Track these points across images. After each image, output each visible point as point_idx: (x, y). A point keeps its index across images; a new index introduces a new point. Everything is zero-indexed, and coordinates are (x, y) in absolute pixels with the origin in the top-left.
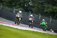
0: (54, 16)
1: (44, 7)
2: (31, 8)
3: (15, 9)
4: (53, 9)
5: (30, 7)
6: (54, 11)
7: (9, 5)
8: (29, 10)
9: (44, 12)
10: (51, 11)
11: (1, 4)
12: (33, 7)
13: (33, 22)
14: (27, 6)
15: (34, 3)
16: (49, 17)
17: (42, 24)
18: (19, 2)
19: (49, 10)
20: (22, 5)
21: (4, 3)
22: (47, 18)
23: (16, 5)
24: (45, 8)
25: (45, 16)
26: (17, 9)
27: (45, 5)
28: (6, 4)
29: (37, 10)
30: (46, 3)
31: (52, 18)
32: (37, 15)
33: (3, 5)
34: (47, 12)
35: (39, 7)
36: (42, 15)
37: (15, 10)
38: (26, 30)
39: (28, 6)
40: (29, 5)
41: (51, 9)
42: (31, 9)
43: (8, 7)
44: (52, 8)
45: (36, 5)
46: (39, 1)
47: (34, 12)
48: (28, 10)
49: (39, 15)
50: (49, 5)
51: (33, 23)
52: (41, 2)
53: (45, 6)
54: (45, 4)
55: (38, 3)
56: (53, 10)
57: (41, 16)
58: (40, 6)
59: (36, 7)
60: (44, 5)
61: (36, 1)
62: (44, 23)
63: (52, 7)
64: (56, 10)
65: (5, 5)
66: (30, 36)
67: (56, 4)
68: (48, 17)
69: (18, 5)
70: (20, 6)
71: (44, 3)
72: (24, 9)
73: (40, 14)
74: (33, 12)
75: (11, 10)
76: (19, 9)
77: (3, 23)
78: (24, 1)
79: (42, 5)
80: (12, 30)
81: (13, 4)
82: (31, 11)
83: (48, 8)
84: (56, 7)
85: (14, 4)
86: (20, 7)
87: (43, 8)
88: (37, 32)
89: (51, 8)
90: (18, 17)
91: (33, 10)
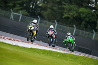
0: (81, 23)
1: (63, 9)
2: (41, 10)
3: (14, 12)
4: (78, 13)
5: (39, 9)
6: (80, 16)
8: (37, 14)
9: (63, 17)
10: (75, 15)
12: (45, 9)
13: (54, 37)
14: (34, 7)
15: (46, 2)
17: (67, 40)
19: (71, 14)
20: (25, 5)
22: (69, 28)
23: (14, 6)
24: (65, 11)
25: (64, 24)
26: (16, 12)
27: (65, 5)
29: (51, 13)
31: (77, 28)
34: (67, 18)
35: (54, 8)
36: (60, 23)
37: (13, 14)
38: (32, 48)
40: (37, 6)
41: (75, 12)
42: (41, 13)
44: (76, 11)
45: (49, 6)
47: (46, 17)
48: (35, 13)
50: (72, 6)
53: (65, 7)
54: (65, 3)
55: (53, 1)
59: (49, 8)
60: (63, 6)
62: (70, 39)
63: (77, 9)
64: (83, 13)
66: (39, 58)
67: (83, 4)
69: (18, 6)
71: (63, 2)
72: (29, 12)
73: (57, 21)
74: (44, 18)
75: (6, 15)
76: (20, 12)
79: (60, 6)
80: (8, 48)
81: (9, 4)
82: (40, 17)
83: (70, 10)
84: (84, 9)
85: (11, 4)
86: (21, 9)
87: (62, 11)
89: (74, 10)
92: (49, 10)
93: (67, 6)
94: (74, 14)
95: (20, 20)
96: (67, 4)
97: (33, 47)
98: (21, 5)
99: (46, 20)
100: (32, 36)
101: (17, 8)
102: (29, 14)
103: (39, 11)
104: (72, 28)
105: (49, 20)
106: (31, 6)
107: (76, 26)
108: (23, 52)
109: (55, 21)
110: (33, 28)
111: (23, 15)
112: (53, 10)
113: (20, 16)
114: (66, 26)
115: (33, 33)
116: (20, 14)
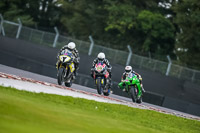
1: (106, 12)
2: (60, 16)
4: (136, 21)
5: (56, 12)
6: (140, 26)
9: (106, 29)
10: (131, 25)
12: (68, 13)
14: (46, 9)
16: (125, 49)
19: (122, 23)
20: (28, 5)
22: (117, 51)
23: (7, 7)
24: (111, 17)
25: (109, 44)
26: (10, 20)
27: (110, 5)
29: (82, 22)
31: (134, 53)
32: (80, 42)
35: (88, 11)
36: (99, 42)
37: (4, 24)
38: (42, 94)
39: (49, 8)
40: (52, 8)
41: (129, 20)
42: (62, 20)
44: (133, 16)
45: (77, 7)
47: (71, 30)
49: (87, 40)
50: (123, 7)
51: (110, 81)
53: (109, 8)
56: (139, 21)
57: (95, 43)
58: (90, 8)
59: (78, 11)
60: (106, 7)
63: (134, 13)
64: (147, 22)
67: (147, 2)
68: (120, 49)
69: (15, 6)
70: (20, 10)
72: (36, 19)
73: (93, 38)
74: (67, 32)
76: (19, 19)
79: (100, 7)
83: (120, 15)
84: (148, 12)
86: (21, 14)
87: (103, 17)
89: (129, 16)
91: (68, 22)
92: (76, 14)
93: (113, 7)
94: (129, 23)
95: (17, 36)
97: (45, 92)
98: (21, 4)
99: (70, 35)
100: (67, 75)
101: (13, 12)
102: (36, 24)
103: (56, 18)
104: (125, 52)
105: (78, 37)
106: (41, 8)
107: (133, 47)
108: (24, 100)
109: (90, 38)
111: (23, 25)
112: (86, 15)
113: (17, 27)
114: (112, 47)
115: (69, 69)
116: (19, 24)
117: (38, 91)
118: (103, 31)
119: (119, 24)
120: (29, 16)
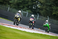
2: (39, 10)
3: (23, 11)
5: (38, 9)
7: (16, 7)
8: (37, 12)
9: (53, 14)
11: (9, 6)
12: (41, 9)
14: (35, 8)
15: (42, 5)
17: (45, 25)
18: (27, 4)
19: (57, 12)
20: (30, 7)
21: (11, 5)
23: (24, 7)
24: (54, 11)
26: (25, 11)
27: (53, 7)
28: (14, 6)
29: (46, 12)
30: (55, 6)
32: (45, 18)
33: (10, 8)
37: (23, 12)
40: (37, 8)
43: (15, 10)
45: (44, 8)
46: (48, 3)
50: (57, 8)
51: (34, 24)
52: (49, 4)
53: (53, 8)
54: (53, 6)
55: (47, 5)
57: (49, 18)
58: (48, 8)
61: (45, 4)
62: (47, 24)
65: (12, 7)
69: (26, 7)
70: (28, 8)
71: (52, 5)
72: (32, 11)
76: (27, 11)
77: (10, 26)
78: (32, 4)
79: (51, 8)
81: (20, 6)
83: (57, 10)
85: (22, 6)
86: (28, 10)
88: (45, 35)
90: (17, 17)
91: (42, 12)
92: (44, 10)
93: (54, 8)
95: (27, 16)
96: (54, 7)
98: (28, 7)
99: (42, 16)
100: (17, 22)
101: (25, 9)
103: (38, 11)
105: (44, 16)
106: (34, 8)
108: (29, 35)
109: (48, 17)
110: (18, 16)
112: (47, 10)
114: (54, 19)
115: (18, 20)
116: (27, 12)
117: (33, 32)
118: (52, 15)
119: (56, 13)
120: (30, 10)
